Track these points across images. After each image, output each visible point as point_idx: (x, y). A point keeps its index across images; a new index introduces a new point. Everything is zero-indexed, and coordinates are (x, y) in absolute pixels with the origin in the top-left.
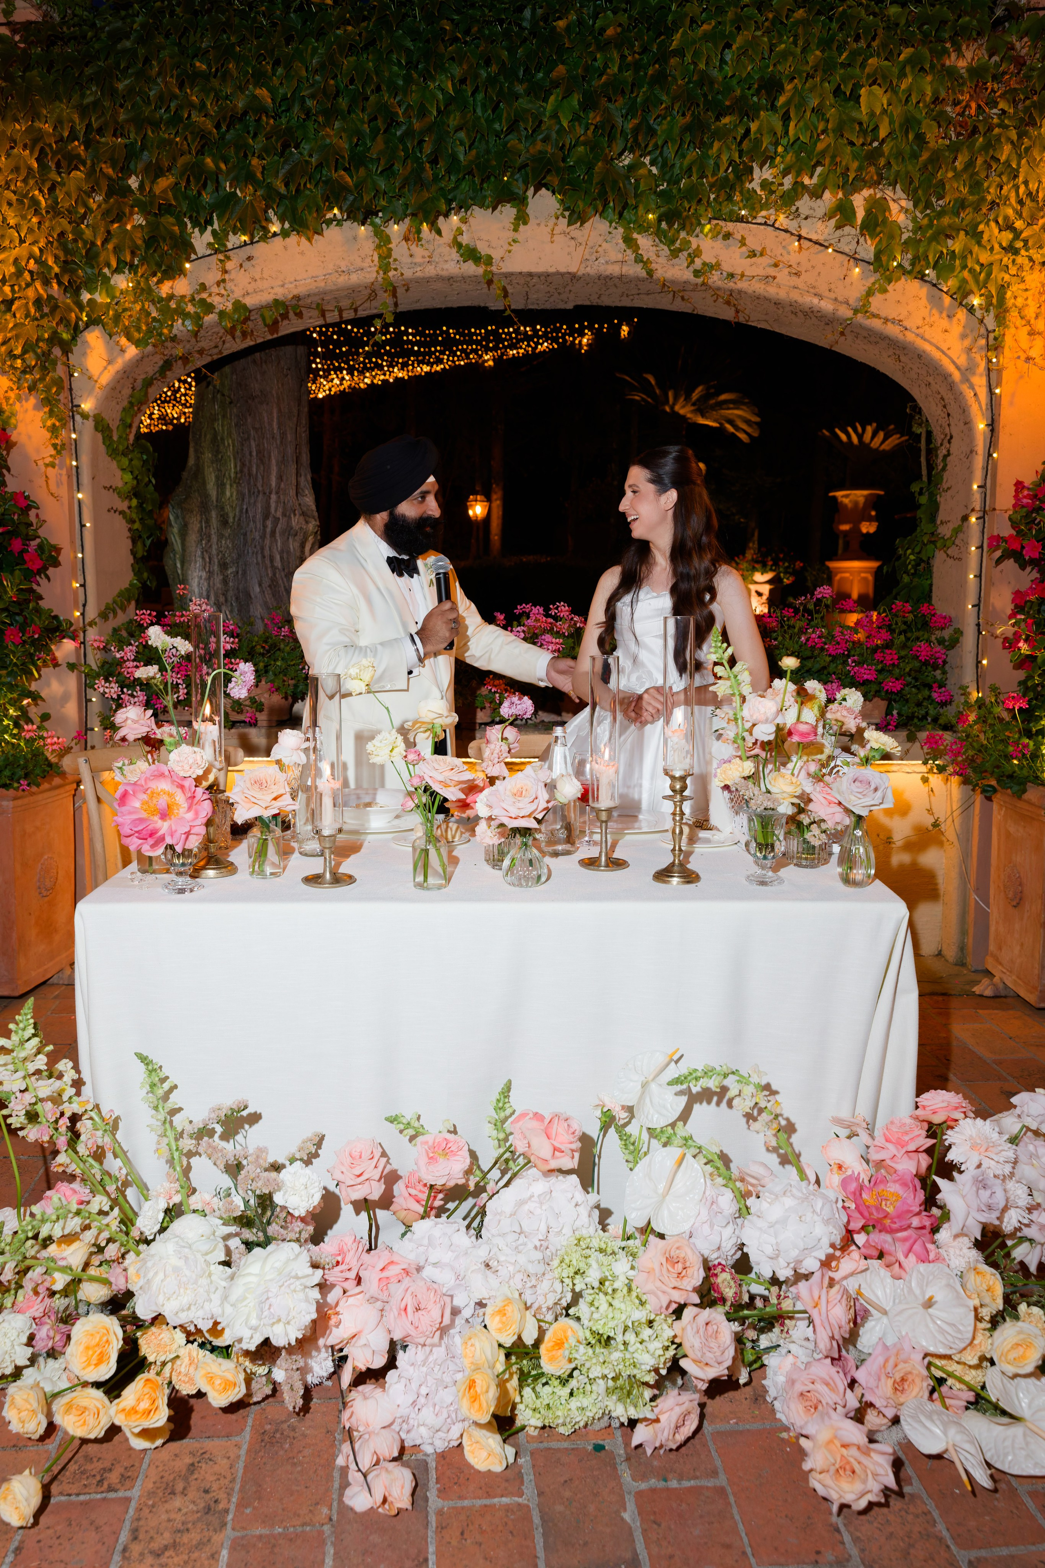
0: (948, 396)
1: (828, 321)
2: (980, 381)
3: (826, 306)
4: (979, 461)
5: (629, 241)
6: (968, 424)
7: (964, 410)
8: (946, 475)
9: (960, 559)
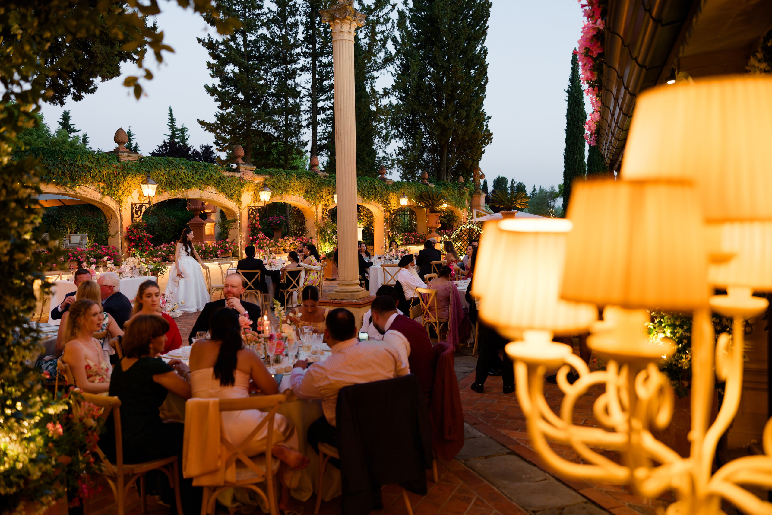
0: (112, 212)
1: (97, 202)
2: (118, 211)
3: (96, 199)
4: (119, 223)
5: (65, 189)
6: (117, 218)
7: (116, 216)
8: (110, 225)
9: (117, 238)
